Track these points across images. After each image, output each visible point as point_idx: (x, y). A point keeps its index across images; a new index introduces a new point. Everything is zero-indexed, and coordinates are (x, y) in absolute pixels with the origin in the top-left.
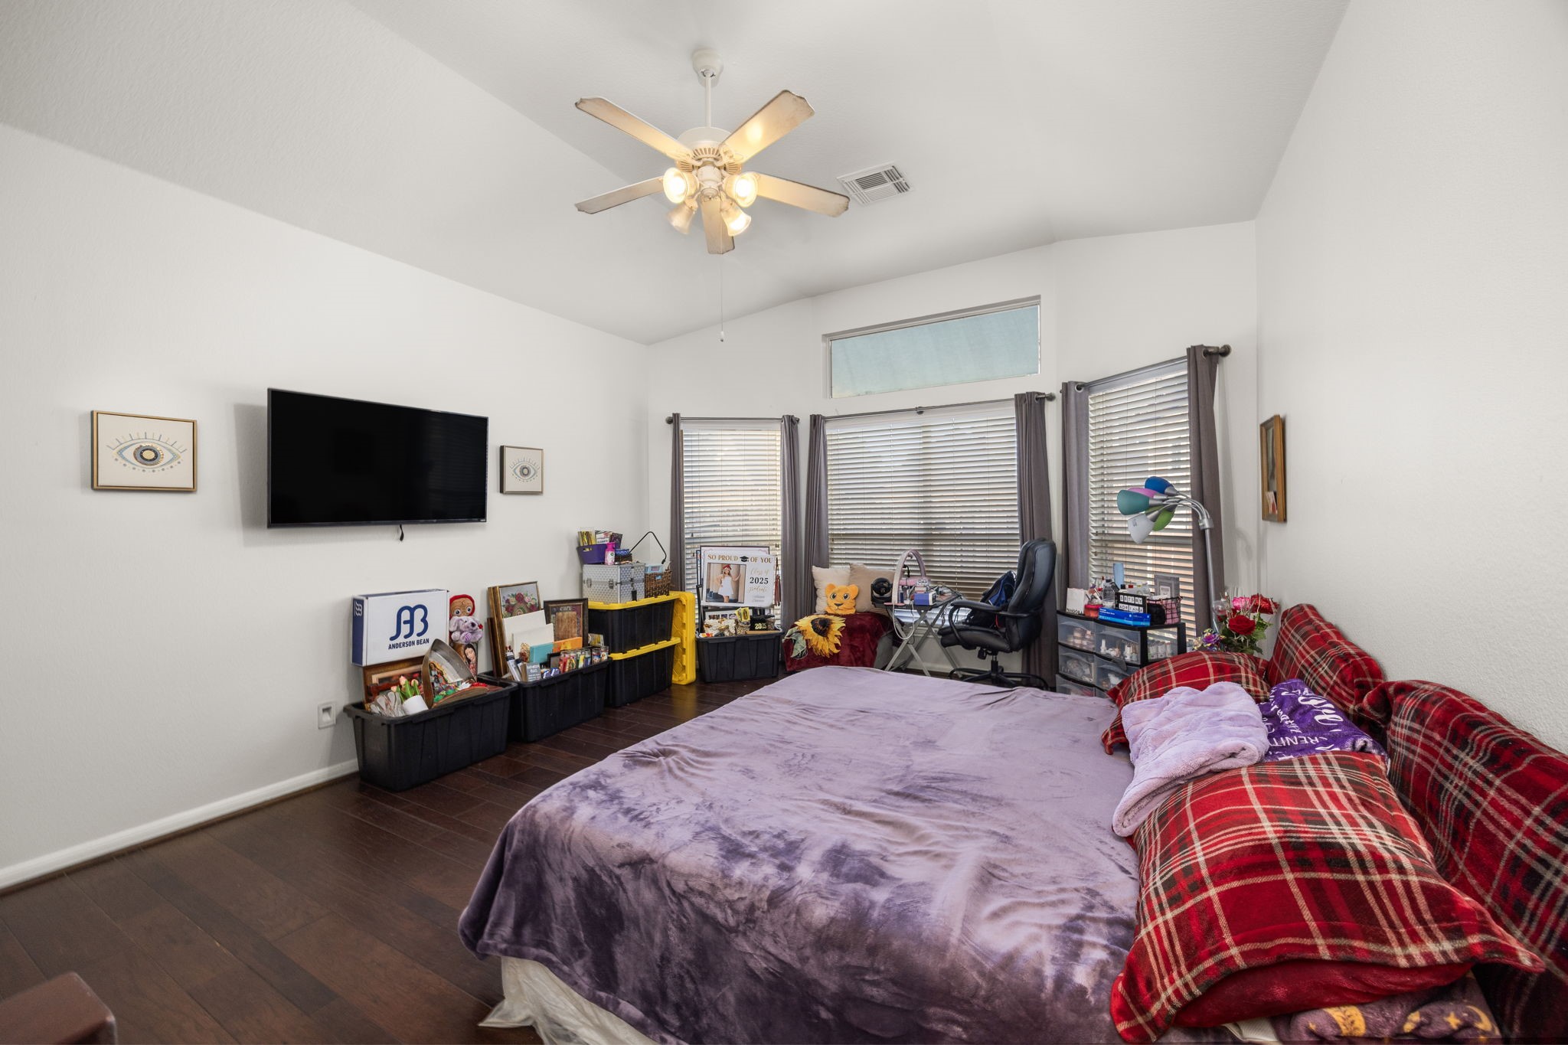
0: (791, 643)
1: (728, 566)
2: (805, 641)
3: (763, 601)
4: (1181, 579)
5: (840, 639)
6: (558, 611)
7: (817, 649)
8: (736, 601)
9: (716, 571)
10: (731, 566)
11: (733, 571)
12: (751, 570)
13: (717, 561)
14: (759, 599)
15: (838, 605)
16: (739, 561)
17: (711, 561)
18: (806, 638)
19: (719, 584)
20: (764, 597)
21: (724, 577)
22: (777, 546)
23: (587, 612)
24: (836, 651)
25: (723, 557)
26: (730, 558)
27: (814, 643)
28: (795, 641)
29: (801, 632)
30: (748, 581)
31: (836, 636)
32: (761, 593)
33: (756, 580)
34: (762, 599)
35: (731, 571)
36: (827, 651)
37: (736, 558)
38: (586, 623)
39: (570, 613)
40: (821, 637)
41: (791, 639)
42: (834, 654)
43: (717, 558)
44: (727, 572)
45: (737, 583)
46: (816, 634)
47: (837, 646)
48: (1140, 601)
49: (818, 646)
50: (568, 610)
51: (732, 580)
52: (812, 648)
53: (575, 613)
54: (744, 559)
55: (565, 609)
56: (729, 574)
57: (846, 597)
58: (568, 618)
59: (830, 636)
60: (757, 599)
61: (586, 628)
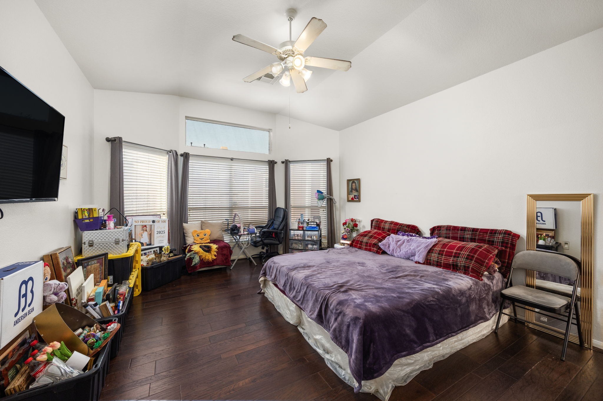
0: (191, 259)
1: (145, 226)
2: (199, 257)
3: (163, 242)
4: (321, 217)
5: (217, 252)
6: (88, 265)
7: (206, 259)
8: (150, 244)
9: (139, 230)
10: (147, 226)
11: (148, 229)
12: (157, 227)
13: (139, 224)
14: (161, 242)
15: (202, 239)
16: (151, 223)
17: (136, 224)
18: (199, 255)
19: (141, 237)
20: (163, 240)
21: (144, 232)
22: (164, 214)
23: (107, 262)
24: (215, 258)
25: (143, 222)
26: (146, 222)
27: (204, 256)
28: (193, 258)
29: (196, 253)
30: (156, 233)
31: (215, 251)
32: (161, 239)
33: (159, 232)
34: (162, 242)
35: (147, 228)
36: (211, 259)
37: (149, 222)
38: (107, 270)
39: (96, 264)
40: (207, 253)
41: (191, 258)
42: (214, 259)
43: (140, 222)
44: (145, 229)
45: (150, 235)
46: (205, 252)
47: (215, 256)
48: (315, 223)
49: (206, 257)
50: (95, 263)
51: (148, 234)
52: (202, 259)
53: (98, 264)
54: (154, 222)
55: (93, 262)
56: (146, 230)
57: (205, 235)
58: (94, 269)
59: (212, 252)
60: (160, 242)
61: (107, 273)
